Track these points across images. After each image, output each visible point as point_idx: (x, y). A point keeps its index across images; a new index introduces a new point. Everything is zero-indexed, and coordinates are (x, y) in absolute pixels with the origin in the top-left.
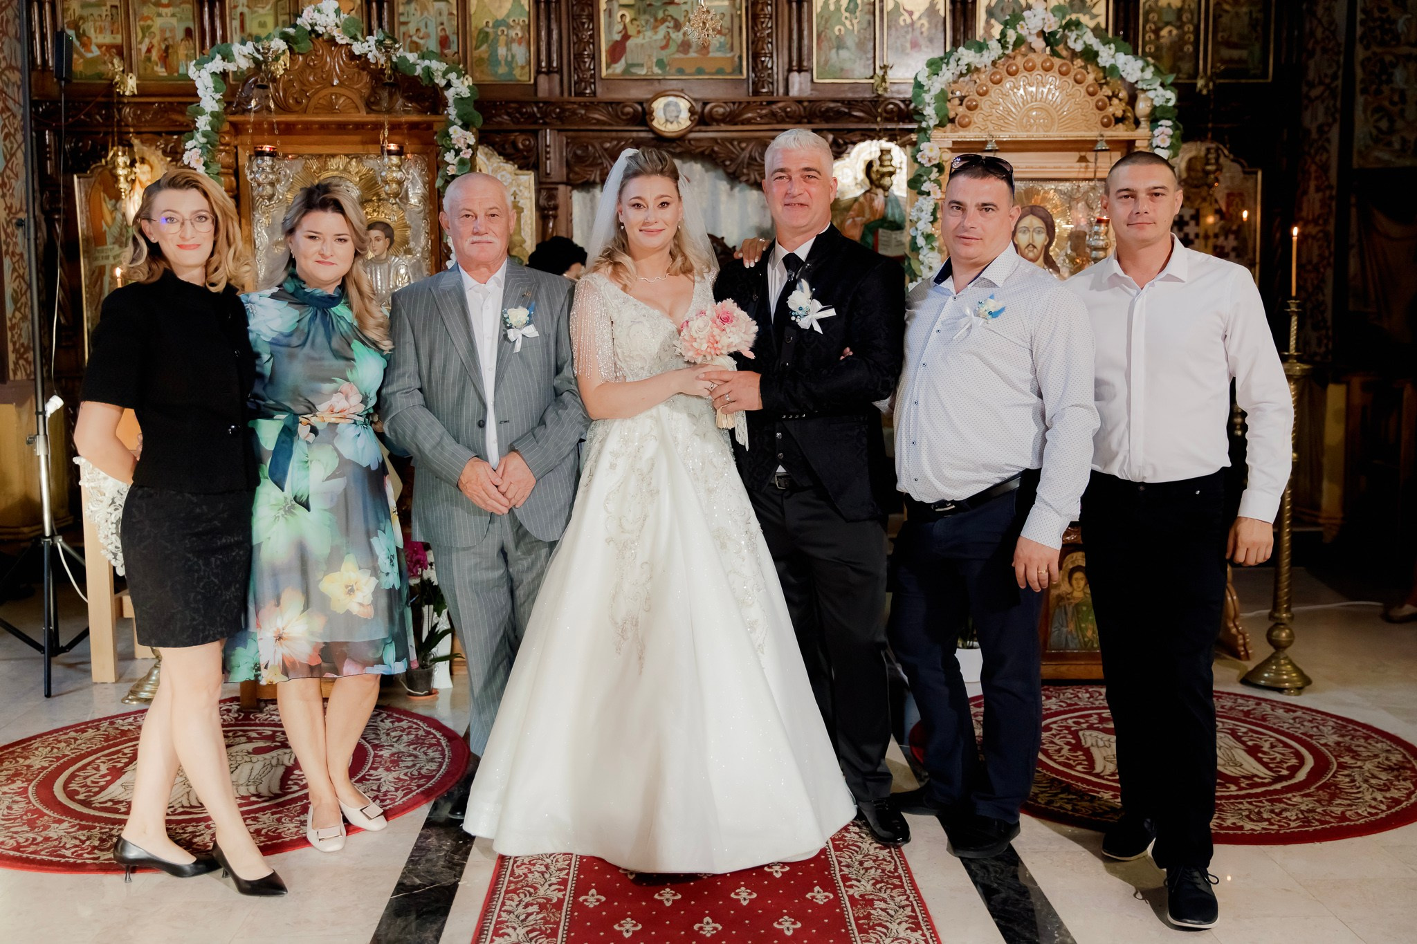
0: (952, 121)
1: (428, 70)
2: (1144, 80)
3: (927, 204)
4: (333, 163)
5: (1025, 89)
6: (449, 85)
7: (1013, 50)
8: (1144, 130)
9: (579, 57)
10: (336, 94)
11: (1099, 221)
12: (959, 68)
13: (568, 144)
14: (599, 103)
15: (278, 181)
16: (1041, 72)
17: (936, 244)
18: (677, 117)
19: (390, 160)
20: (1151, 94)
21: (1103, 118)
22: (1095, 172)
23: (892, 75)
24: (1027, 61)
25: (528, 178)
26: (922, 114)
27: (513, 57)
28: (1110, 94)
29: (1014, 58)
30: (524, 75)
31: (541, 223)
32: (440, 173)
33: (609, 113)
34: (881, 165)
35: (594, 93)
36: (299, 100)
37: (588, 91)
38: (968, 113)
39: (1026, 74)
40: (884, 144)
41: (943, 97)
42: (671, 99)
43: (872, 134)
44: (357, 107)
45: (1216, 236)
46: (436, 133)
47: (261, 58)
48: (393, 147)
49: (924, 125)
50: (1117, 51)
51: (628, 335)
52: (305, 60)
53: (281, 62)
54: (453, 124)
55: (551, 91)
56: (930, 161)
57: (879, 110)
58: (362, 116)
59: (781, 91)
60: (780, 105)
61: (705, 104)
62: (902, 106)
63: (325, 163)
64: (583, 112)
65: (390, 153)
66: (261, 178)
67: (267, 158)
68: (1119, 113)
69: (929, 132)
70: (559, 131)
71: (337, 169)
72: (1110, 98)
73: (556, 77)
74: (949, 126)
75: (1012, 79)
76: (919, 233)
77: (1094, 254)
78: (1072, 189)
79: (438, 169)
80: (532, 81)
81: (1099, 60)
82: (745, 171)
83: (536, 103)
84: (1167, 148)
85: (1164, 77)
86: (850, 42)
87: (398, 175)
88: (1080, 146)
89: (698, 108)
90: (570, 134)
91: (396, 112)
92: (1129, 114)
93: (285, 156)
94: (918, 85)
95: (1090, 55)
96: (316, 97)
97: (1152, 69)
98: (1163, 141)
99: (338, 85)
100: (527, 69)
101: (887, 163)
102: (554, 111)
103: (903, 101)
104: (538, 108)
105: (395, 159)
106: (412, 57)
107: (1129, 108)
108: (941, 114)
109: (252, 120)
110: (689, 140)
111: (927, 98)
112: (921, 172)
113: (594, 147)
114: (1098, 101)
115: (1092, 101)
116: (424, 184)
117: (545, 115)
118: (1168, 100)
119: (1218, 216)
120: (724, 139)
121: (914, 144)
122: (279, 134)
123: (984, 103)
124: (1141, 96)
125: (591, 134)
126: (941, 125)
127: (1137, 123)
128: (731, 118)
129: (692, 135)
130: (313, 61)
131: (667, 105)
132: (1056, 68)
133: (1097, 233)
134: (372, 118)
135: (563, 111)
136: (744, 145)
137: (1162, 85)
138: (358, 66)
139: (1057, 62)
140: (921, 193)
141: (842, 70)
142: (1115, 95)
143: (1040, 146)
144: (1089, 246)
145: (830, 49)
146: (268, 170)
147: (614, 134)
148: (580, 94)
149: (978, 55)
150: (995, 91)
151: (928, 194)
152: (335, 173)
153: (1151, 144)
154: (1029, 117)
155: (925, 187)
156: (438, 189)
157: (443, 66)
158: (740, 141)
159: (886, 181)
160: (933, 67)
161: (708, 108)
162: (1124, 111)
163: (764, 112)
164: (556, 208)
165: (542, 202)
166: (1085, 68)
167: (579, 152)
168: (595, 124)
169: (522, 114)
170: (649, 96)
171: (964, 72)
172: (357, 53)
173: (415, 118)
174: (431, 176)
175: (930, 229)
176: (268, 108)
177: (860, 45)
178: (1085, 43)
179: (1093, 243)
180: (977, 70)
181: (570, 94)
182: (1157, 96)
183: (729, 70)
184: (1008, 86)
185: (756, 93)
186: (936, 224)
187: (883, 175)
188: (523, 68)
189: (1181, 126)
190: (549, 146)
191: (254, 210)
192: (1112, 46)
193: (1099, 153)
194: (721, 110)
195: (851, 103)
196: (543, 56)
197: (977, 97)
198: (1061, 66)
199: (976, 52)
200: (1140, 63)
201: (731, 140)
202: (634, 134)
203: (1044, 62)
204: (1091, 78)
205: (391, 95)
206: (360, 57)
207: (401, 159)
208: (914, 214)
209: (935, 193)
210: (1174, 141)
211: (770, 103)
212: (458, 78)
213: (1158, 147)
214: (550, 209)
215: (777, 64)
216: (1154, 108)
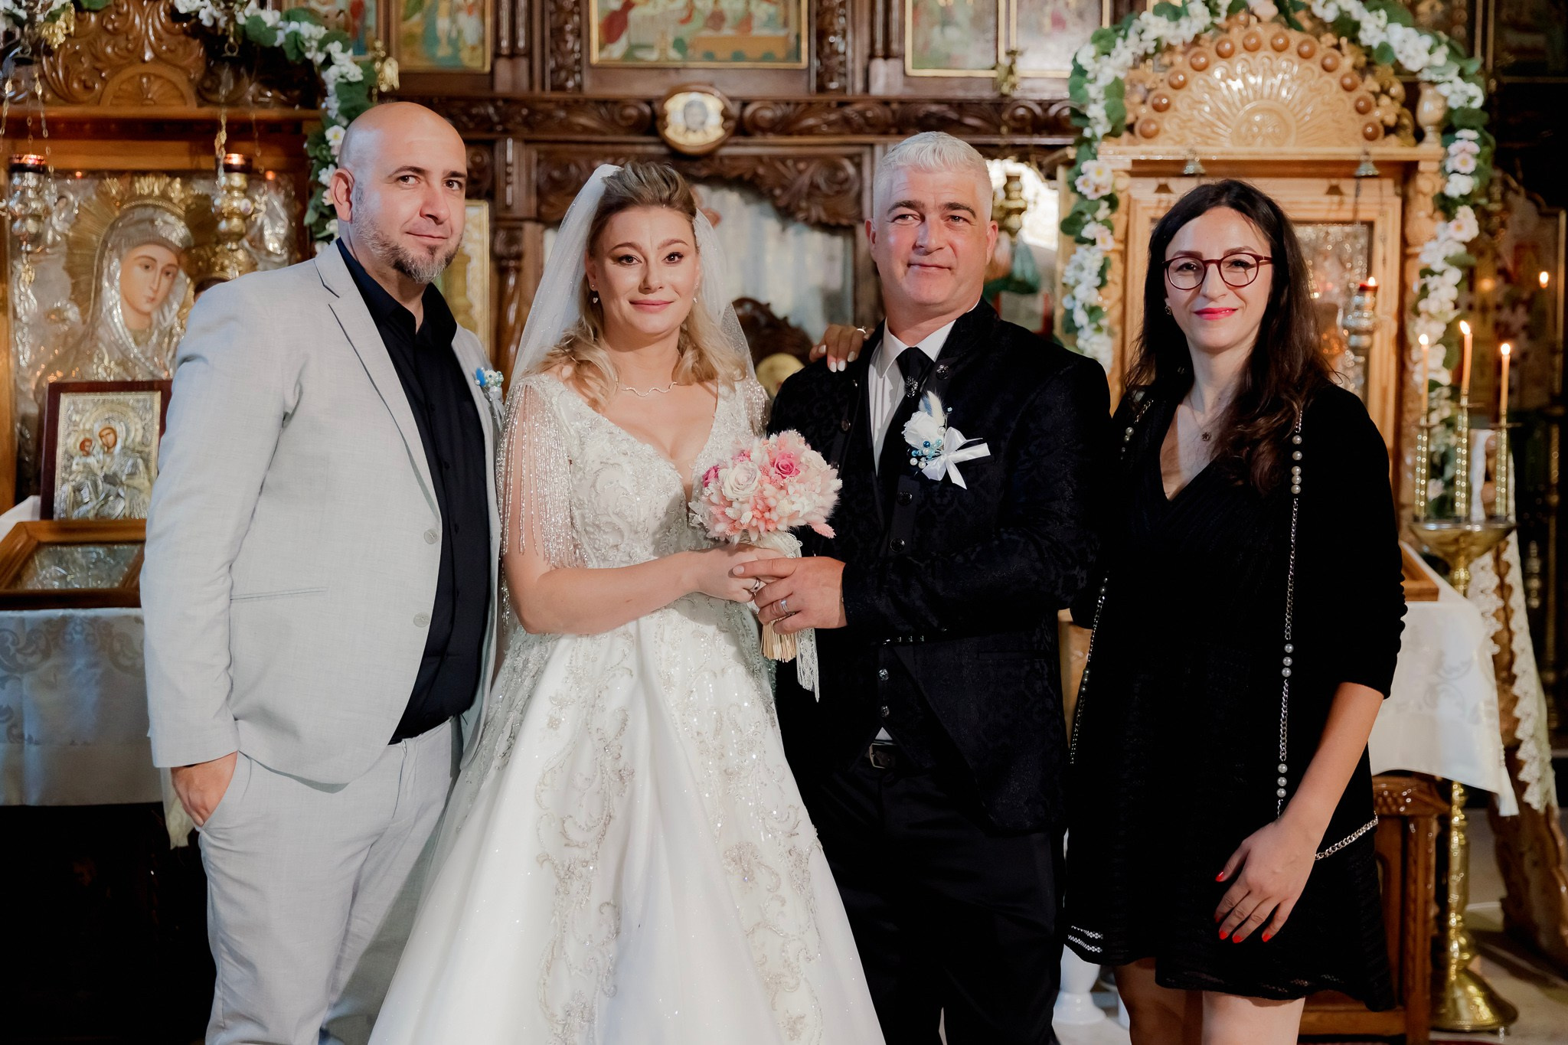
0: (1130, 128)
1: (295, 38)
2: (1431, 67)
3: (1092, 259)
4: (146, 186)
5: (1245, 81)
6: (328, 62)
7: (1228, 18)
8: (1432, 144)
9: (558, 33)
10: (148, 76)
11: (1363, 289)
12: (1143, 45)
13: (539, 162)
14: (587, 101)
15: (48, 212)
16: (1271, 53)
17: (1104, 322)
18: (703, 123)
19: (229, 179)
20: (1444, 89)
21: (1366, 126)
22: (1356, 211)
23: (1026, 66)
24: (1249, 36)
25: (480, 212)
26: (1084, 117)
27: (460, 32)
28: (1377, 88)
29: (1227, 31)
30: (477, 61)
31: (496, 278)
32: (312, 202)
33: (601, 117)
34: (1008, 198)
35: (579, 87)
36: (90, 84)
37: (570, 84)
38: (1156, 116)
39: (1244, 55)
40: (1011, 166)
41: (1117, 90)
42: (694, 97)
43: (992, 151)
44: (182, 96)
45: (1499, 307)
46: (305, 138)
47: (23, 14)
48: (236, 159)
49: (1087, 133)
50: (1390, 20)
51: (593, 486)
52: (100, 21)
53: (61, 23)
54: (333, 123)
55: (515, 83)
56: (1096, 190)
57: (1006, 116)
58: (191, 109)
59: (859, 86)
60: (858, 107)
61: (745, 104)
62: (1038, 110)
63: (132, 183)
64: (562, 114)
65: (229, 169)
66: (16, 206)
67: (29, 176)
68: (1391, 120)
69: (1095, 144)
70: (527, 142)
71: (150, 195)
72: (1376, 95)
73: (523, 63)
74: (1126, 135)
75: (1224, 63)
76: (1079, 304)
77: (1354, 340)
78: (1317, 237)
79: (311, 194)
80: (487, 68)
81: (1362, 35)
82: (804, 204)
83: (493, 101)
84: (1472, 174)
85: (1464, 63)
86: (962, 16)
87: (241, 204)
88: (1331, 170)
89: (735, 110)
90: (543, 147)
91: (247, 104)
92: (1406, 121)
93: (65, 173)
94: (1079, 71)
95: (1346, 27)
96: (117, 80)
97: (1444, 50)
98: (1464, 162)
99: (152, 60)
100: (480, 51)
101: (1014, 195)
102: (520, 113)
103: (1040, 103)
104: (496, 108)
105: (238, 180)
106: (270, 17)
107: (1406, 111)
108: (1115, 116)
109: (5, 114)
110: (721, 158)
111: (1093, 90)
112: (1082, 207)
113: (578, 166)
114: (1358, 100)
115: (1349, 100)
116: (290, 219)
117: (505, 119)
118: (1471, 99)
119: (1501, 280)
120: (773, 158)
121: (1070, 164)
122: (50, 137)
123: (1180, 100)
124: (1427, 93)
125: (574, 147)
126: (1114, 134)
127: (1419, 135)
128: (784, 127)
129: (726, 151)
130: (113, 22)
131: (688, 106)
132: (1294, 45)
133: (1358, 308)
134: (205, 112)
135: (533, 112)
136: (802, 166)
137: (1462, 74)
138: (185, 31)
139: (1295, 36)
140: (1082, 241)
141: (948, 57)
142: (1385, 91)
143: (1268, 169)
144: (1345, 327)
145: (932, 25)
146: (30, 194)
147: (608, 148)
148: (560, 87)
149: (1173, 24)
150: (1197, 80)
151: (1093, 242)
152: (148, 202)
153: (1443, 169)
154: (1250, 123)
155: (1088, 232)
156: (310, 226)
157: (320, 32)
158: (797, 159)
159: (1013, 221)
160: (1103, 42)
161: (749, 110)
162: (1399, 116)
163: (833, 117)
164: (519, 257)
165: (500, 248)
166: (1338, 47)
167: (556, 174)
168: (578, 133)
169: (472, 117)
170: (662, 92)
171: (1151, 50)
172: (182, 10)
173: (274, 113)
174: (299, 207)
175: (1095, 298)
176: (34, 95)
177: (977, 20)
178: (1340, 9)
179: (1351, 321)
180: (1170, 48)
181: (543, 87)
182: (1454, 92)
183: (780, 53)
184: (1218, 74)
185: (821, 88)
186: (1104, 291)
187: (1009, 212)
188: (474, 48)
189: (1492, 140)
190: (511, 165)
191: (14, 257)
192: (1383, 13)
193: (1364, 182)
194: (768, 114)
195: (961, 106)
196: (505, 31)
197: (1169, 91)
198: (1301, 45)
199: (1169, 19)
200: (1427, 41)
201: (783, 159)
202: (639, 149)
203: (1276, 37)
204: (1347, 62)
205: (238, 78)
206: (187, 17)
207: (249, 180)
208: (1069, 275)
209: (1104, 242)
210: (1481, 162)
211: (842, 104)
212: (344, 51)
213: (1455, 172)
214: (510, 257)
215: (850, 47)
216: (1450, 111)
